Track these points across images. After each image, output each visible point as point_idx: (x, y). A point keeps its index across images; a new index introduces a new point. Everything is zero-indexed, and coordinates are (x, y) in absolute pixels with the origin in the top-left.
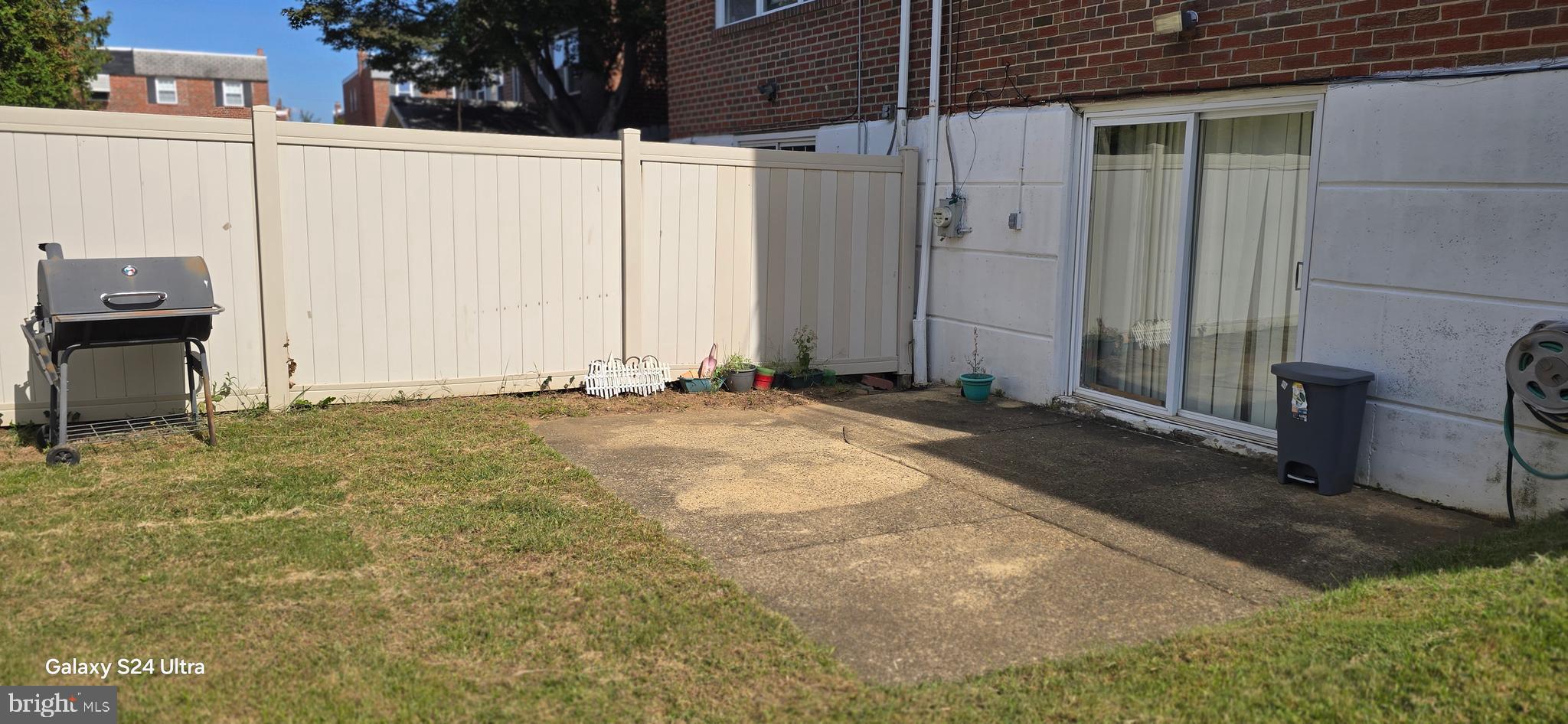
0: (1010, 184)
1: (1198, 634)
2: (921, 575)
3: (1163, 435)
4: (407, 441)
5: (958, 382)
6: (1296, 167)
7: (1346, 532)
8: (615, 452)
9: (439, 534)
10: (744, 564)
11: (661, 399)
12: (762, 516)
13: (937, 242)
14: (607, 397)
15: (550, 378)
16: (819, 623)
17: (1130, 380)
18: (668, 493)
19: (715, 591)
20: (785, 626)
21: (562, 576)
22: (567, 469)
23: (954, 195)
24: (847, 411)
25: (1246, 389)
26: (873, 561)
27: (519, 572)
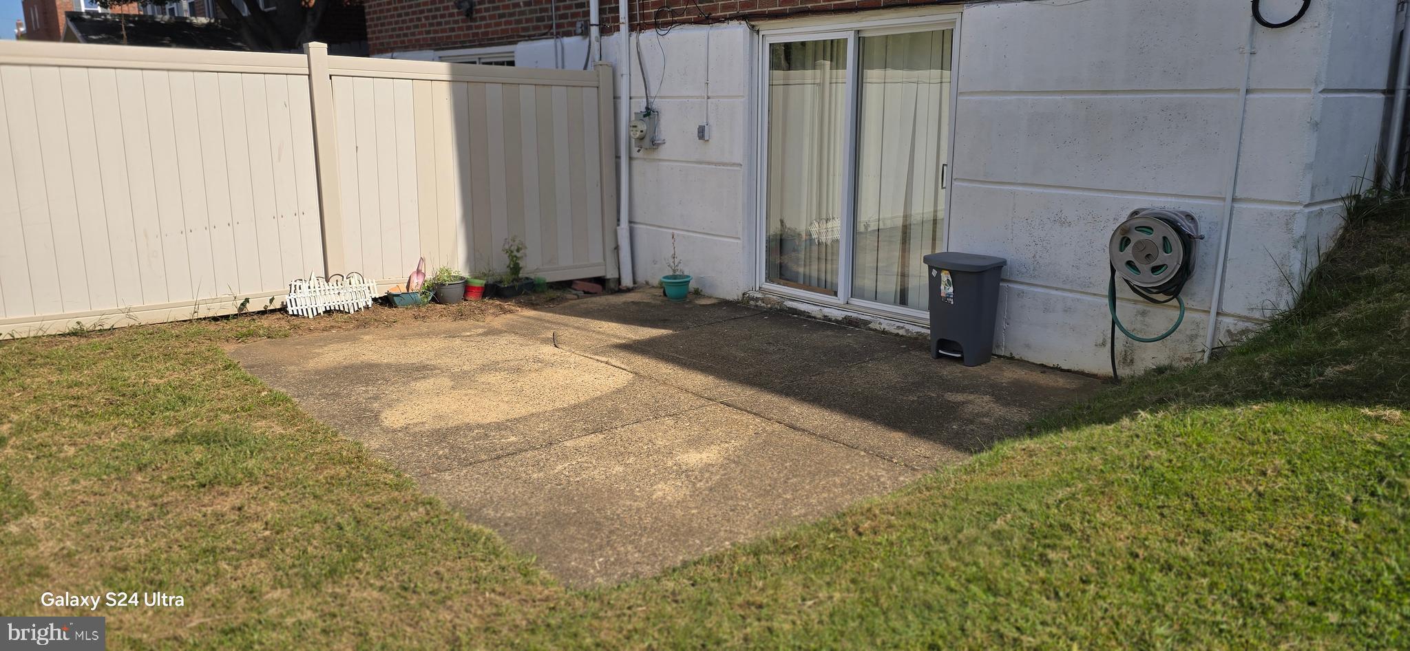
0: (697, 97)
1: (868, 506)
2: (624, 471)
3: (836, 321)
4: (84, 376)
5: (661, 283)
6: (939, 81)
7: (987, 398)
8: (317, 372)
9: (113, 476)
10: (449, 478)
11: (369, 315)
12: (469, 427)
13: (635, 154)
14: (311, 316)
15: (247, 300)
16: (523, 532)
17: (807, 273)
18: (372, 411)
19: (417, 510)
20: (488, 539)
21: (253, 508)
22: (263, 394)
23: (647, 108)
24: (557, 316)
25: (904, 275)
26: (578, 462)
27: (204, 509)
